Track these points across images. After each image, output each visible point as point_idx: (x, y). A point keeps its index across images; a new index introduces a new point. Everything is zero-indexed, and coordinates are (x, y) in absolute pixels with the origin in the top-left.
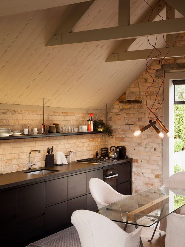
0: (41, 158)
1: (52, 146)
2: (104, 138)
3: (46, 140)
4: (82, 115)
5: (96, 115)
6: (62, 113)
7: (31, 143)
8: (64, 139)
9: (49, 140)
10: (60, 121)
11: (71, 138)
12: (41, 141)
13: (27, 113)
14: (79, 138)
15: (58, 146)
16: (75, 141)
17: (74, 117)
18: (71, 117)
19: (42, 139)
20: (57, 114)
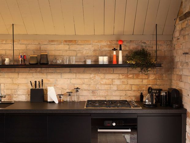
0: (26, 91)
1: (42, 80)
2: (164, 75)
3: (36, 72)
4: (109, 43)
5: (145, 43)
6: (66, 41)
7: (10, 74)
8: (70, 72)
9: (41, 72)
10: (61, 52)
11: (84, 72)
12: (28, 73)
13: (4, 42)
14: (101, 73)
15: (57, 80)
16: (92, 76)
17: (91, 46)
18: (83, 46)
19: (29, 71)
20: (56, 43)
